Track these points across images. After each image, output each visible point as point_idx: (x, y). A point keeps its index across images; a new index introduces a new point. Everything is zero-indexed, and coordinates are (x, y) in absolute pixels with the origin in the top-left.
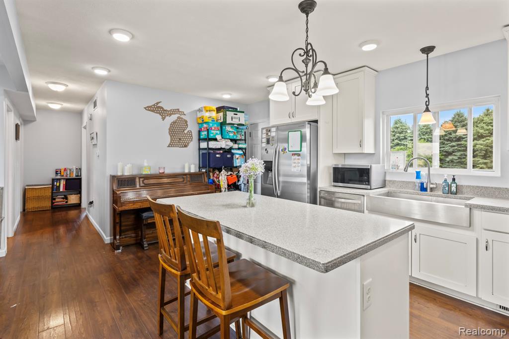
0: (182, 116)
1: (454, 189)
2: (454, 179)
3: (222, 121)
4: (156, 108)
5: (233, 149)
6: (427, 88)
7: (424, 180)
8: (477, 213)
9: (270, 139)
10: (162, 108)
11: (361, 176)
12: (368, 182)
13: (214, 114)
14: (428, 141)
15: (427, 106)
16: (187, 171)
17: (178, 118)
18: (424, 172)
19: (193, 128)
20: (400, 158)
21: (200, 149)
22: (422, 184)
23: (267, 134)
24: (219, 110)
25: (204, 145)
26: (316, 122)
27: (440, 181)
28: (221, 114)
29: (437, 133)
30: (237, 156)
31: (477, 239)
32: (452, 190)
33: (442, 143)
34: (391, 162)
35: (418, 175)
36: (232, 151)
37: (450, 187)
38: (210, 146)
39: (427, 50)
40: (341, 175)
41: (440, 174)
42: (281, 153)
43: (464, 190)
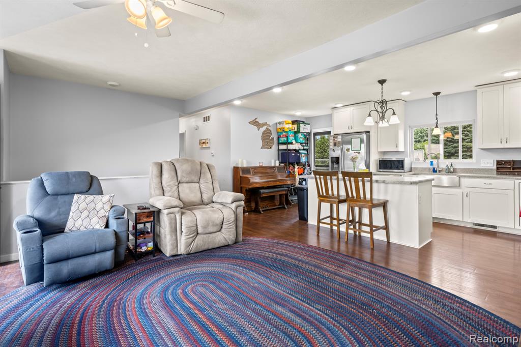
0: (269, 128)
1: (452, 170)
2: (452, 165)
3: (296, 130)
4: (255, 123)
5: (301, 150)
6: (437, 115)
7: (435, 166)
8: (462, 180)
9: (337, 143)
10: (258, 122)
11: (398, 165)
12: (403, 167)
13: (290, 126)
14: (437, 143)
15: (437, 124)
16: (273, 165)
17: (267, 128)
18: (435, 162)
19: (274, 135)
20: (420, 154)
21: (279, 150)
22: (434, 168)
23: (334, 140)
24: (294, 122)
25: (284, 147)
26: (369, 132)
27: (444, 167)
28: (295, 126)
29: (442, 138)
30: (303, 155)
31: (463, 193)
32: (450, 171)
33: (445, 145)
34: (415, 157)
35: (432, 163)
36: (300, 151)
37: (450, 169)
38: (289, 148)
39: (437, 94)
40: (385, 165)
41: (444, 163)
42: (346, 151)
43: (457, 171)
